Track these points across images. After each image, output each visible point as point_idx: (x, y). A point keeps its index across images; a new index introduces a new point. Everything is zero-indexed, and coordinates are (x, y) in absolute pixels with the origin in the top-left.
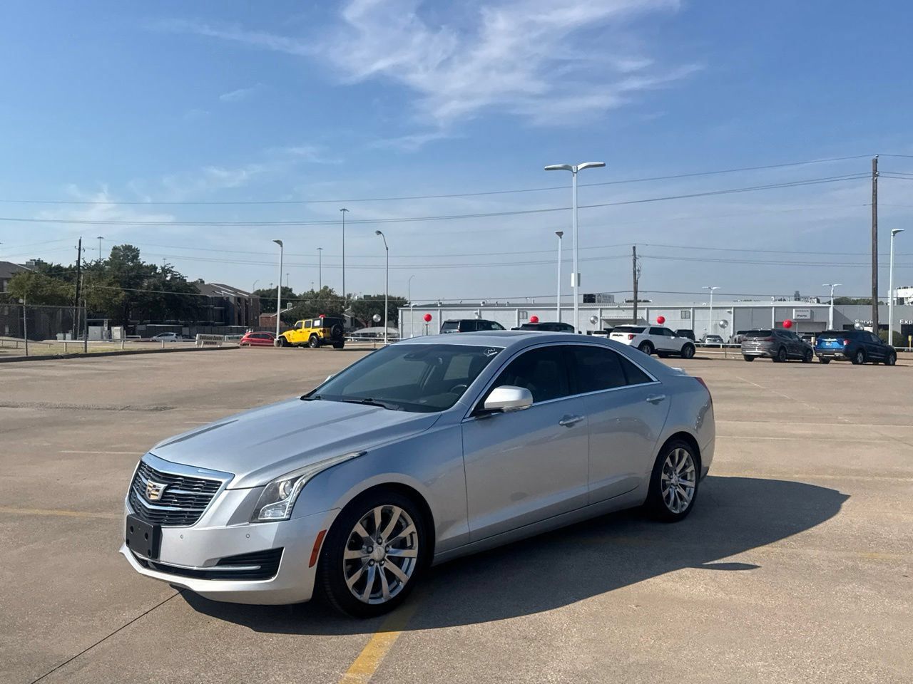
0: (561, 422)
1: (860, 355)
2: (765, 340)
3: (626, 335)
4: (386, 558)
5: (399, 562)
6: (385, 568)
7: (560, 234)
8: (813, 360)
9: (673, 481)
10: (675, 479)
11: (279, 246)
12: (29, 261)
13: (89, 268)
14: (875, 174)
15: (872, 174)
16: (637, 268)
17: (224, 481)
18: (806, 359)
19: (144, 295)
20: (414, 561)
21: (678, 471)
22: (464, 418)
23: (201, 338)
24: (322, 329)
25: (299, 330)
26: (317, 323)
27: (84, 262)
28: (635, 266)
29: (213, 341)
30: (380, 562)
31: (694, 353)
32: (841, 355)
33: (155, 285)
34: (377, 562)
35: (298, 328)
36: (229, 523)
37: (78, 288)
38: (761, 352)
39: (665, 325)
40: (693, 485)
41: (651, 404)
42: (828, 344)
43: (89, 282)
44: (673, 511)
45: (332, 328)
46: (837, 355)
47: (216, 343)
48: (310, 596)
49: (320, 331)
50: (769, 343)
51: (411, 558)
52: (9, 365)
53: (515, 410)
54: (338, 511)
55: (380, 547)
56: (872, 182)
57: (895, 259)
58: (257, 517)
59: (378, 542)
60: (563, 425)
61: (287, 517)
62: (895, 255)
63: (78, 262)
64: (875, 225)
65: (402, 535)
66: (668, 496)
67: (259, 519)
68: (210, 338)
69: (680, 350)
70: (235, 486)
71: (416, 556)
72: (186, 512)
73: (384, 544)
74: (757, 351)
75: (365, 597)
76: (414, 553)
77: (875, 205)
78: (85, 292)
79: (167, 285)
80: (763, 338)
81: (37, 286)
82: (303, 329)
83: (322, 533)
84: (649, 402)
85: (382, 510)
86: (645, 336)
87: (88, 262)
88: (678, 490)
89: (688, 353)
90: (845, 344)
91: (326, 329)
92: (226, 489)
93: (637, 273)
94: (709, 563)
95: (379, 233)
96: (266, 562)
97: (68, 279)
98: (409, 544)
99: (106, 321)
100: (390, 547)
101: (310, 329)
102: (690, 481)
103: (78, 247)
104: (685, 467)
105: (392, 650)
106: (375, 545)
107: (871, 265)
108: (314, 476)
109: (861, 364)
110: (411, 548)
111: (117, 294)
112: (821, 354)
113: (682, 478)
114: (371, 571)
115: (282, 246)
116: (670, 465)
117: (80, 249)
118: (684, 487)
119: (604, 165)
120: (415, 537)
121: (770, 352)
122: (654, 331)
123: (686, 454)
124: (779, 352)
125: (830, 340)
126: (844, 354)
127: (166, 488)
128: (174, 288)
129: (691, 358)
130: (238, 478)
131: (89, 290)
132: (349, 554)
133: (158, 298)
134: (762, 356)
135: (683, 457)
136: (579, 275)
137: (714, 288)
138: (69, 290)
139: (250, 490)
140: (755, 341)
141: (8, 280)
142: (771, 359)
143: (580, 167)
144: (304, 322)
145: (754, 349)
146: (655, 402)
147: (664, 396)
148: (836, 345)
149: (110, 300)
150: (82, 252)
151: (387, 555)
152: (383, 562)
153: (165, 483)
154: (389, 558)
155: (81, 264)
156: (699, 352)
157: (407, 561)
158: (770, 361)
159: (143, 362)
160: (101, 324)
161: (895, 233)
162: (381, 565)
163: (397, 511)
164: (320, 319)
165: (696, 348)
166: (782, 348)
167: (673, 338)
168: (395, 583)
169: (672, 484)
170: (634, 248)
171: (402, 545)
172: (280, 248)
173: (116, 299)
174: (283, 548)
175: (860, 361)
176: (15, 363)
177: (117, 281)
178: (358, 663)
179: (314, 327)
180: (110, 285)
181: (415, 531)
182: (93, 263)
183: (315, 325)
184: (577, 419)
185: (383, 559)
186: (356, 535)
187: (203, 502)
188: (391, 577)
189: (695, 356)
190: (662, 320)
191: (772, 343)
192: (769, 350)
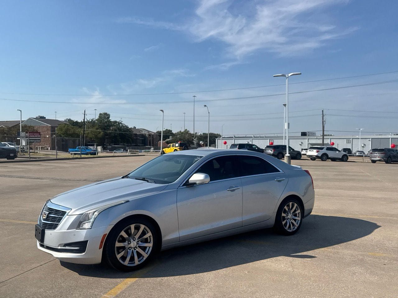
0: (228, 189)
2: (381, 153)
3: (315, 150)
4: (137, 246)
5: (144, 249)
6: (137, 251)
7: (285, 105)
9: (289, 217)
10: (290, 216)
11: (162, 112)
12: (66, 119)
13: (89, 122)
16: (324, 120)
17: (67, 212)
19: (110, 133)
20: (151, 249)
21: (292, 212)
22: (179, 187)
23: (130, 151)
24: (179, 147)
25: (169, 148)
26: (177, 145)
27: (87, 120)
28: (323, 119)
29: (135, 152)
30: (134, 248)
31: (348, 159)
33: (115, 129)
34: (133, 248)
35: (169, 147)
36: (68, 229)
37: (84, 131)
38: (379, 159)
39: (334, 146)
40: (299, 219)
41: (277, 182)
43: (89, 128)
44: (288, 230)
45: (183, 147)
47: (136, 154)
48: (100, 262)
49: (178, 148)
50: (383, 155)
51: (149, 247)
52: (48, 162)
53: (202, 184)
54: (113, 226)
55: (134, 242)
58: (79, 227)
59: (133, 239)
60: (229, 190)
61: (91, 227)
63: (84, 120)
65: (145, 237)
66: (286, 223)
67: (80, 228)
68: (134, 151)
69: (341, 158)
70: (72, 213)
71: (152, 246)
72: (54, 224)
73: (136, 241)
74: (377, 158)
75: (126, 263)
76: (151, 245)
78: (87, 132)
79: (120, 129)
80: (380, 153)
81: (68, 130)
82: (171, 148)
83: (105, 235)
84: (276, 181)
85: (135, 226)
86: (324, 151)
87: (88, 120)
88: (291, 221)
89: (345, 159)
91: (181, 148)
92: (68, 215)
93: (324, 122)
94: (294, 255)
95: (205, 106)
96: (82, 246)
97: (80, 127)
98: (149, 241)
99: (95, 144)
100: (140, 242)
101: (174, 148)
102: (298, 217)
103: (84, 114)
104: (295, 211)
105: (129, 286)
106: (132, 240)
108: (104, 210)
110: (150, 242)
111: (100, 133)
113: (294, 216)
114: (130, 252)
115: (163, 112)
116: (287, 210)
117: (85, 115)
118: (295, 220)
119: (301, 74)
120: (152, 238)
121: (383, 159)
122: (328, 149)
123: (296, 205)
124: (388, 159)
127: (49, 214)
128: (122, 131)
129: (346, 161)
130: (73, 210)
131: (89, 131)
132: (118, 244)
133: (116, 135)
134: (379, 161)
135: (294, 206)
136: (289, 124)
137: (361, 129)
138: (80, 131)
139: (77, 215)
140: (376, 154)
141: (57, 127)
142: (384, 162)
143: (289, 75)
144: (172, 144)
145: (376, 157)
146: (279, 181)
147: (284, 179)
149: (97, 135)
150: (86, 115)
151: (138, 245)
152: (136, 248)
153: (48, 212)
154: (139, 247)
155: (86, 120)
156: (350, 159)
157: (148, 248)
158: (384, 163)
159: (102, 161)
160: (93, 145)
162: (135, 249)
163: (142, 227)
164: (178, 144)
165: (349, 157)
166: (389, 157)
167: (337, 152)
168: (142, 258)
169: (288, 218)
170: (323, 111)
171: (146, 241)
172: (163, 113)
173: (99, 135)
174: (88, 241)
176: (49, 161)
177: (100, 128)
178: (113, 291)
179: (176, 147)
180: (97, 129)
181: (152, 235)
182: (91, 120)
183: (176, 146)
184: (236, 188)
185: (136, 247)
186: (122, 236)
187: (59, 220)
188: (139, 255)
189: (348, 160)
190: (333, 144)
191: (384, 155)
192: (383, 158)
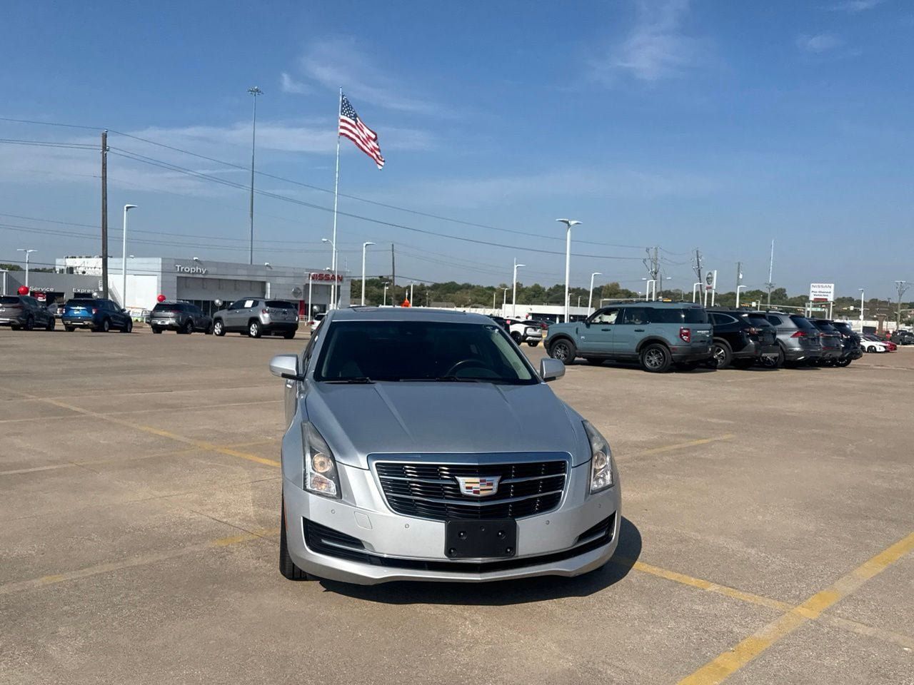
1: (106, 323)
2: (13, 307)
8: (56, 328)
14: (105, 148)
15: (101, 148)
18: (50, 327)
32: (90, 323)
38: (8, 319)
42: (75, 313)
46: (86, 323)
50: (15, 310)
56: (101, 155)
57: (127, 234)
62: (128, 230)
64: (105, 198)
70: (577, 462)
77: (104, 178)
80: (7, 305)
90: (94, 313)
92: (572, 467)
107: (101, 238)
109: (107, 331)
112: (69, 322)
121: (19, 320)
124: (28, 320)
125: (78, 308)
126: (93, 322)
127: (501, 481)
134: (9, 324)
142: (10, 328)
148: (86, 314)
158: (8, 330)
161: (128, 208)
166: (31, 316)
174: (614, 513)
175: (106, 329)
191: (20, 311)
192: (18, 318)
